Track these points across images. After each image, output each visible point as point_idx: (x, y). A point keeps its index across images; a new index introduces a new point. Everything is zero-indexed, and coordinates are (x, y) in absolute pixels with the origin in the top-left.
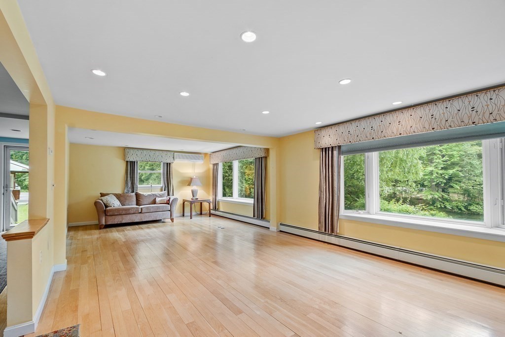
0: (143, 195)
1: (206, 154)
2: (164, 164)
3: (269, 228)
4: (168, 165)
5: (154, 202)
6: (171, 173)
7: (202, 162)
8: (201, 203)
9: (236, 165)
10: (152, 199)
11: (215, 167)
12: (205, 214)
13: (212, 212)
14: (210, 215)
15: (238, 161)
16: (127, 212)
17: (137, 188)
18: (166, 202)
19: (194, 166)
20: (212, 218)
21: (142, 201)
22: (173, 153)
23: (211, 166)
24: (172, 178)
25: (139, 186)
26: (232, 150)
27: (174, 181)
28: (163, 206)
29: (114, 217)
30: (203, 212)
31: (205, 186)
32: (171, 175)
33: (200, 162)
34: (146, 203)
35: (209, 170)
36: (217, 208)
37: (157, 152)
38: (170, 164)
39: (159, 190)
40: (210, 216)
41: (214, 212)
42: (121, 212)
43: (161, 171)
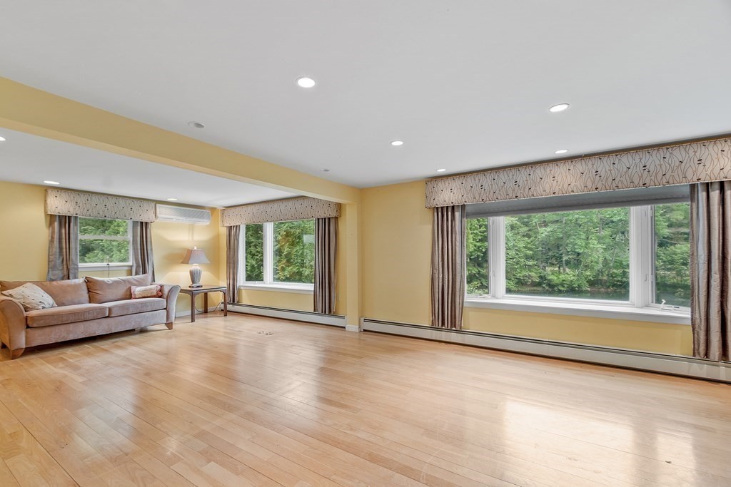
0: (103, 282)
1: (213, 209)
2: (135, 223)
3: (344, 328)
4: (144, 226)
5: (129, 296)
6: (148, 236)
7: (208, 224)
8: (206, 294)
9: (269, 229)
10: (121, 291)
11: (233, 232)
12: (214, 312)
13: (230, 307)
14: (226, 312)
15: (272, 223)
16: (79, 318)
17: (77, 269)
18: (155, 294)
19: (192, 228)
20: (229, 317)
21: (101, 293)
22: (153, 204)
23: (224, 231)
24: (151, 249)
25: (81, 265)
26: (271, 205)
27: (156, 257)
28: (150, 302)
29: (47, 330)
30: (210, 309)
31: (214, 265)
32: (149, 243)
33: (205, 223)
34: (111, 298)
35: (217, 237)
36: (236, 299)
37: (122, 201)
38: (146, 223)
39: (125, 273)
40: (226, 315)
41: (231, 305)
42: (65, 318)
43: (130, 237)
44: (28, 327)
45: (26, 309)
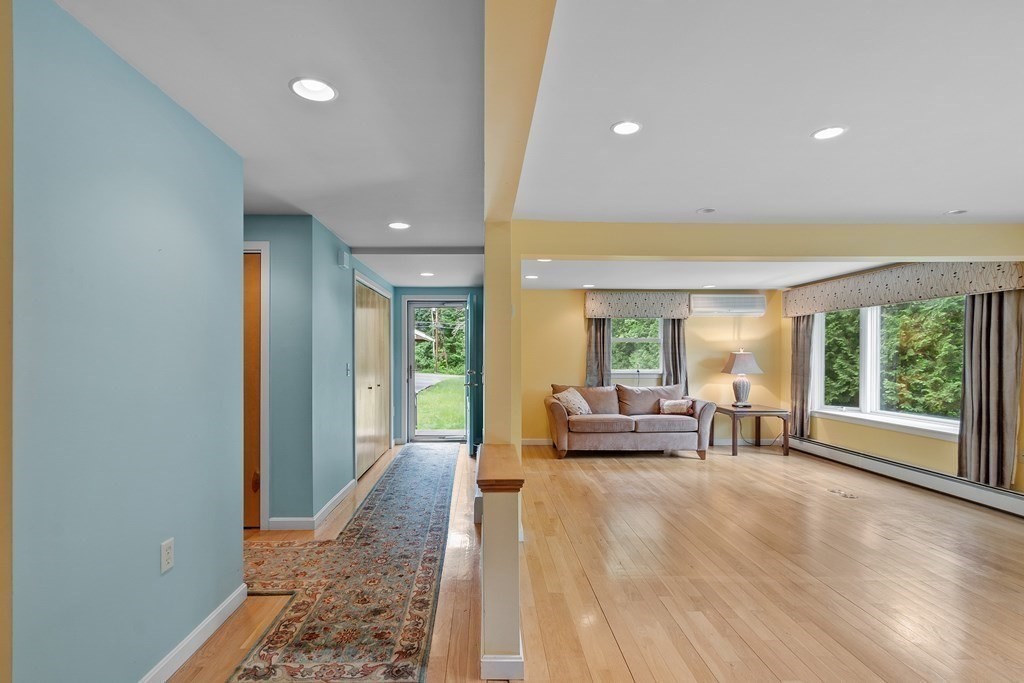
0: (632, 390)
1: (771, 292)
2: (666, 321)
4: (676, 323)
5: (658, 410)
6: (681, 336)
7: (762, 314)
8: (758, 419)
9: (872, 322)
10: (650, 404)
11: (802, 325)
12: (771, 447)
13: (794, 443)
14: (787, 450)
15: (879, 307)
16: (608, 428)
17: (610, 375)
18: (685, 411)
19: (738, 323)
20: (792, 458)
21: (631, 405)
22: (686, 296)
23: (787, 324)
24: (685, 354)
25: (613, 371)
26: (868, 278)
27: (690, 361)
28: (679, 421)
29: (583, 435)
30: (763, 441)
31: (770, 377)
32: (682, 346)
33: (758, 313)
34: (639, 410)
35: (777, 335)
36: (807, 432)
37: (652, 297)
38: (679, 320)
39: (654, 382)
40: (786, 454)
41: (797, 438)
42: (597, 427)
43: (660, 336)
44: (569, 431)
45: (569, 413)
